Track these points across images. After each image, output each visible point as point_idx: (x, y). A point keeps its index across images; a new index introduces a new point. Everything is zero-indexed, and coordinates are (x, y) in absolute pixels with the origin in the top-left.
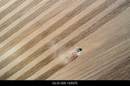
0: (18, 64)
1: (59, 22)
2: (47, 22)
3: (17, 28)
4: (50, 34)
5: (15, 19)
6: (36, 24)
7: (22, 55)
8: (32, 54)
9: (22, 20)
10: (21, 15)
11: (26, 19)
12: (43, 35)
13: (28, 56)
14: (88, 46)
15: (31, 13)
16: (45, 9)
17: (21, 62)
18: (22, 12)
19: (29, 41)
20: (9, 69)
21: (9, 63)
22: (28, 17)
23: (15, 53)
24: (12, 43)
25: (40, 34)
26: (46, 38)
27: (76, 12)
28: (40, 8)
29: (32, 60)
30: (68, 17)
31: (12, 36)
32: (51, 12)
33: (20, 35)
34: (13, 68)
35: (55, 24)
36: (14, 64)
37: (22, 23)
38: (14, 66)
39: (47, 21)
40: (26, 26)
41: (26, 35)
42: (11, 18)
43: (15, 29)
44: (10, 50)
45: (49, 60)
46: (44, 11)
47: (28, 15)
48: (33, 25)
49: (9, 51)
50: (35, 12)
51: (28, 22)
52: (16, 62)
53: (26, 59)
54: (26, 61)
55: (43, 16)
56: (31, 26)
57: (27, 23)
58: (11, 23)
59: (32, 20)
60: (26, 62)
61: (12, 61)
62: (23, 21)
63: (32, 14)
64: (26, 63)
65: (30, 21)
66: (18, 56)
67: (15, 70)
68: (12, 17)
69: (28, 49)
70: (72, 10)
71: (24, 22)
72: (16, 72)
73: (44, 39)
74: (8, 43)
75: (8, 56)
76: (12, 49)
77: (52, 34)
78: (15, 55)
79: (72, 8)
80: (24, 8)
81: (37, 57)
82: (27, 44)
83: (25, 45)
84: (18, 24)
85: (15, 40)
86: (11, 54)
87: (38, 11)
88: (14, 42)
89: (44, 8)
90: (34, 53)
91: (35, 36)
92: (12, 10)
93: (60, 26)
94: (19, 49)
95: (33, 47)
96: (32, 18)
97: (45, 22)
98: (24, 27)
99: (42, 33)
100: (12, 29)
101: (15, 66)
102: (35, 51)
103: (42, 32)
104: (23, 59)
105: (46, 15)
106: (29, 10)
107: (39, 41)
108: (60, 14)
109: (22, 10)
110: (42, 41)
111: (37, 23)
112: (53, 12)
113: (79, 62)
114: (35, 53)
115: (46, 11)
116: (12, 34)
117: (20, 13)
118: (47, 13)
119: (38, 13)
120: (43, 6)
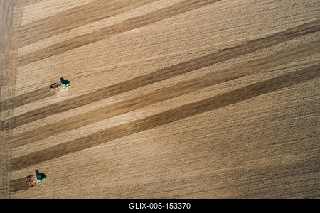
1: (233, 93)
3: (151, 78)
4: (209, 110)
6: (189, 82)
7: (143, 132)
9: (166, 66)
11: (172, 67)
12: (195, 108)
14: (274, 155)
15: (186, 60)
16: (214, 61)
19: (164, 110)
21: (113, 138)
22: (179, 65)
23: (131, 124)
24: (131, 103)
25: (190, 105)
26: (198, 115)
27: (272, 85)
28: (206, 57)
30: (253, 90)
31: (135, 90)
32: (226, 70)
33: (152, 94)
35: (225, 95)
36: (122, 143)
37: (163, 72)
39: (211, 85)
40: (168, 80)
41: (163, 97)
43: (147, 80)
44: (123, 115)
46: (211, 64)
47: (180, 61)
48: (183, 83)
49: (120, 116)
50: (194, 61)
51: (175, 74)
52: (127, 142)
55: (208, 72)
56: (179, 84)
57: (172, 76)
59: (184, 72)
61: (119, 137)
62: (167, 69)
63: (188, 63)
65: (179, 74)
66: (135, 131)
69: (159, 125)
70: (266, 79)
71: (167, 71)
73: (196, 116)
74: (125, 102)
75: (116, 125)
76: (127, 115)
77: (213, 112)
78: (129, 128)
79: (266, 76)
82: (160, 114)
83: (154, 116)
84: (154, 73)
85: (140, 100)
86: (121, 123)
87: (200, 61)
88: (136, 103)
89: (214, 58)
91: (179, 105)
93: (233, 102)
94: (141, 118)
95: (169, 124)
96: (185, 70)
97: (206, 86)
98: (165, 81)
99: (194, 104)
100: (139, 77)
103: (195, 101)
105: (214, 73)
107: (184, 117)
108: (240, 79)
110: (189, 118)
111: (191, 82)
112: (229, 72)
113: (247, 180)
115: (217, 65)
116: (137, 87)
118: (217, 70)
119: (200, 63)
120: (212, 55)
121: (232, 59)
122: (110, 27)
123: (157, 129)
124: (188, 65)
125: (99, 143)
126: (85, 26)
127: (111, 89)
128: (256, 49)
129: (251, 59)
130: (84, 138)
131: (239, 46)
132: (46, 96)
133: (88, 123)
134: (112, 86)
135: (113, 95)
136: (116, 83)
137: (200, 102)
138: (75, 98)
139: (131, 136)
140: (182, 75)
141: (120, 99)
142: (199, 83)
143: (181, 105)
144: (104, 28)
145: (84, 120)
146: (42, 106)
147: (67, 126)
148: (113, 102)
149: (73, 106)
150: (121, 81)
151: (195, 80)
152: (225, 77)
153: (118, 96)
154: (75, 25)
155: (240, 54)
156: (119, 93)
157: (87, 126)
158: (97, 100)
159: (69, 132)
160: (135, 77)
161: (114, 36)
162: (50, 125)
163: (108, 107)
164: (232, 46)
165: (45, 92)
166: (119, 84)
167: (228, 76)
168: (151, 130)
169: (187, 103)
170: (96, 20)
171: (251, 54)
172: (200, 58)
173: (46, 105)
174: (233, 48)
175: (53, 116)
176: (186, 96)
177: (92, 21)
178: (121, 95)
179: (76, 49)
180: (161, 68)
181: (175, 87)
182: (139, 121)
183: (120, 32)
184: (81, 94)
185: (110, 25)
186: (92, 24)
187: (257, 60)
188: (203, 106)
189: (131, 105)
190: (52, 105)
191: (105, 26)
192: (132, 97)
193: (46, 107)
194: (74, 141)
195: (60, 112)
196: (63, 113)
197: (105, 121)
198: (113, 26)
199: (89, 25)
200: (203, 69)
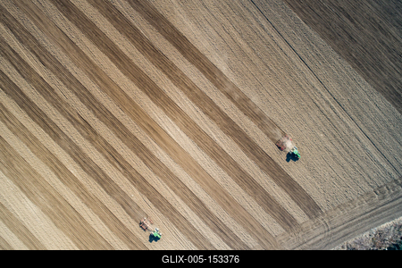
0: (200, 107)
1: (84, 30)
2: (89, 55)
3: (113, 124)
4: (114, 45)
5: (95, 133)
6: (96, 82)
7: (175, 101)
8: (169, 77)
9: (92, 115)
10: (81, 122)
11: (89, 108)
12: (120, 60)
13: (175, 87)
15: (75, 98)
16: (60, 68)
17: (193, 100)
18: (76, 120)
19: (140, 91)
20: (215, 126)
21: (200, 130)
22: (83, 102)
23: (174, 120)
24: (151, 131)
25: (120, 68)
26: (126, 53)
28: (60, 79)
29: (183, 74)
30: (70, 12)
31: (136, 135)
32: (64, 50)
33: (129, 114)
34: (211, 118)
35: (91, 38)
36: (200, 118)
37: (99, 115)
38: (204, 116)
39: (87, 57)
40: (105, 105)
41: (126, 101)
42: (93, 145)
43: (117, 128)
44: (169, 133)
45: (176, 35)
46: (65, 69)
47: (79, 103)
48: (100, 87)
49: (171, 135)
50: (71, 89)
51: (96, 101)
52: (195, 113)
53: (182, 89)
54: (188, 88)
55: (75, 68)
56: (104, 91)
57: (99, 103)
58: (105, 141)
59: (89, 93)
60: (191, 90)
61: (195, 124)
62: (94, 112)
63: (76, 94)
64: (191, 87)
65: (93, 97)
66: (180, 111)
67: (214, 113)
68: (90, 140)
69: (158, 89)
70: (52, 5)
71: (97, 111)
72: (219, 108)
73: (128, 55)
74: (153, 139)
75: (183, 135)
76: (166, 129)
77: (114, 40)
78: (179, 119)
79: (49, 7)
80: (65, 116)
81: (173, 64)
82: (147, 94)
83: (151, 99)
84: (105, 124)
85: (143, 124)
86: (179, 130)
87: (68, 83)
88: (149, 125)
89: (58, 69)
90: (166, 74)
91: (126, 79)
92: (74, 145)
93: (93, 25)
94: (162, 112)
95: (152, 79)
96: (86, 93)
97: (91, 62)
98: (108, 108)
99: (117, 64)
100: (119, 137)
101: (206, 113)
102: (160, 72)
103: (113, 64)
104: (184, 97)
105: (73, 61)
106: (67, 105)
107: (136, 67)
108: (65, 31)
109: (69, 120)
110: (134, 61)
111: (94, 80)
112: (65, 47)
114: (164, 71)
115: (63, 63)
116: (131, 134)
117: (79, 123)
118: (68, 60)
119: (70, 82)
120: (55, 73)
121: (49, 50)
122: (82, 199)
123: (164, 88)
124: (78, 93)
125: (214, 142)
126: (94, 227)
127: (147, 161)
128: (26, 31)
129: (39, 31)
130: (218, 163)
131: (32, 51)
132: (195, 229)
133: (199, 166)
134: (144, 161)
135: (153, 156)
136: (138, 159)
137: (111, 58)
138: (179, 196)
139: (187, 111)
140: (93, 93)
141: (153, 146)
142: (92, 71)
143: (124, 77)
144: (86, 204)
145: (198, 173)
146: (208, 228)
147: (215, 188)
148: (161, 150)
149: (189, 193)
150: (133, 154)
151: (91, 77)
152: (72, 48)
153: (151, 149)
154: (100, 239)
155: (39, 45)
156: (147, 150)
157: (203, 165)
158: (168, 170)
159: (220, 182)
160: (120, 142)
161: (89, 189)
162: (224, 208)
163: (169, 154)
164: (36, 58)
165: (191, 233)
166: (138, 155)
167: (69, 44)
168: (169, 94)
169: (119, 72)
170: (81, 218)
171: (33, 34)
172: (65, 84)
173: (203, 224)
174: (37, 56)
175: (212, 210)
176: (112, 76)
177: (85, 222)
178: (148, 146)
179: (124, 223)
180: (97, 120)
181: (110, 93)
182: (166, 112)
183: (81, 185)
184: (172, 192)
185: (79, 199)
186: (88, 220)
187: (37, 25)
188: (114, 54)
189: (153, 130)
190: (200, 217)
191: (83, 205)
192: (144, 133)
193: (206, 223)
194: (227, 171)
195: (203, 205)
196: (203, 200)
197: (186, 149)
198: (79, 196)
199: (91, 223)
200: (75, 75)
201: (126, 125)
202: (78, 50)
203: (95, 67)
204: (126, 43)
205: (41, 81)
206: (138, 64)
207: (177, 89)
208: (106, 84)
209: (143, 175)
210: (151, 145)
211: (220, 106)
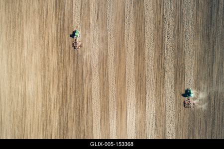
123: (148, 91)
124: (101, 50)
127: (103, 120)
131: (98, 4)
134: (101, 118)
135: (108, 120)
136: (99, 115)
139: (148, 115)
140: (109, 57)
141: (113, 115)
142: (120, 45)
143: (133, 65)
148: (115, 121)
150: (99, 109)
151: (116, 48)
152: (121, 23)
153: (111, 116)
156: (108, 115)
160: (99, 97)
163: (117, 127)
164: (97, 10)
166: (101, 112)
167: (121, 20)
168: (147, 97)
169: (133, 60)
172: (99, 39)
176: (127, 59)
178: (111, 113)
180: (97, 73)
181: (117, 67)
182: (137, 104)
189: (121, 107)
192: (115, 104)
200: (109, 39)
201: (110, 91)
202: (123, 28)
203: (123, 45)
204: (151, 48)
205: (88, 25)
206: (146, 66)
207: (154, 98)
208: (120, 60)
209: (94, 125)
210: (113, 113)
211: (167, 128)
